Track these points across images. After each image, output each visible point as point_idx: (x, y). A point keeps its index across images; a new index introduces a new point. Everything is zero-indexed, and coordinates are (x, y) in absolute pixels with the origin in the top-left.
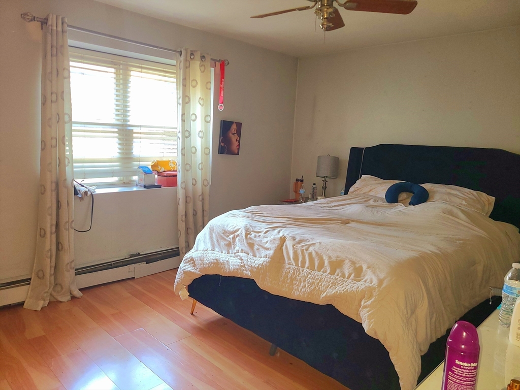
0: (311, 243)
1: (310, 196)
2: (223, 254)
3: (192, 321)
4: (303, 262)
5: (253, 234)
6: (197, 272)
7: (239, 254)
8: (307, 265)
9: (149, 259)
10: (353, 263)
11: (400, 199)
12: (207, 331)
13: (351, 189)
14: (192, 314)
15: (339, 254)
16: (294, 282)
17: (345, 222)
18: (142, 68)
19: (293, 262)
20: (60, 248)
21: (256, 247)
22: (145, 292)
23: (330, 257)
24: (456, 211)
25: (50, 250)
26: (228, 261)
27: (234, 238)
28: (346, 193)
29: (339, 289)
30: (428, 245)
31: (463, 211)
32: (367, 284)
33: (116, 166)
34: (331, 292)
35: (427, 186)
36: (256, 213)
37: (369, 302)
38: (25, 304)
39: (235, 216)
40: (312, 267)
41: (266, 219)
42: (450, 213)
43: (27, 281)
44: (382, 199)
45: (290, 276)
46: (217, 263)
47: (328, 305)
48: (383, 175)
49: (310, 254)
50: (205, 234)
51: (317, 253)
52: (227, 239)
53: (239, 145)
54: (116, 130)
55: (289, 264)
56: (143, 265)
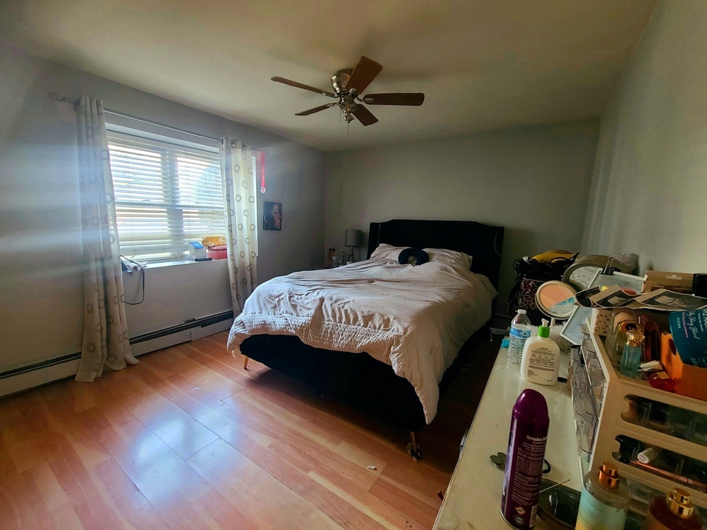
0: (345, 301)
1: (340, 262)
2: (270, 316)
3: (246, 375)
4: (341, 318)
5: (296, 297)
6: (247, 333)
7: (284, 314)
8: (344, 320)
9: (204, 323)
10: (382, 316)
11: (409, 260)
12: (259, 382)
13: (372, 255)
14: (245, 368)
15: (370, 309)
16: (333, 336)
17: (371, 281)
18: (187, 154)
19: (332, 319)
20: (111, 321)
21: (298, 308)
22: (201, 353)
23: (362, 312)
24: (448, 267)
25: (100, 324)
26: (274, 322)
27: (279, 301)
28: (368, 258)
29: (372, 339)
30: (435, 296)
31: (453, 268)
32: (395, 333)
33: (168, 242)
34: (365, 342)
35: (426, 250)
36: (298, 278)
37: (398, 348)
38: (76, 378)
39: (280, 282)
40: (348, 322)
41: (306, 283)
42: (445, 269)
43: (77, 356)
44: (396, 261)
45: (329, 331)
46: (264, 325)
47: (363, 353)
48: (395, 243)
49: (346, 311)
50: (253, 299)
51: (351, 310)
52: (274, 302)
53: (281, 222)
54: (165, 210)
55: (328, 321)
56: (199, 329)
